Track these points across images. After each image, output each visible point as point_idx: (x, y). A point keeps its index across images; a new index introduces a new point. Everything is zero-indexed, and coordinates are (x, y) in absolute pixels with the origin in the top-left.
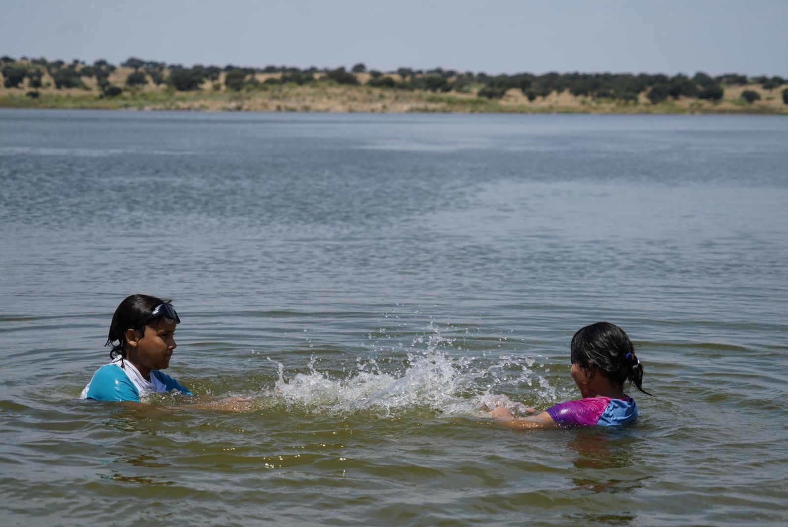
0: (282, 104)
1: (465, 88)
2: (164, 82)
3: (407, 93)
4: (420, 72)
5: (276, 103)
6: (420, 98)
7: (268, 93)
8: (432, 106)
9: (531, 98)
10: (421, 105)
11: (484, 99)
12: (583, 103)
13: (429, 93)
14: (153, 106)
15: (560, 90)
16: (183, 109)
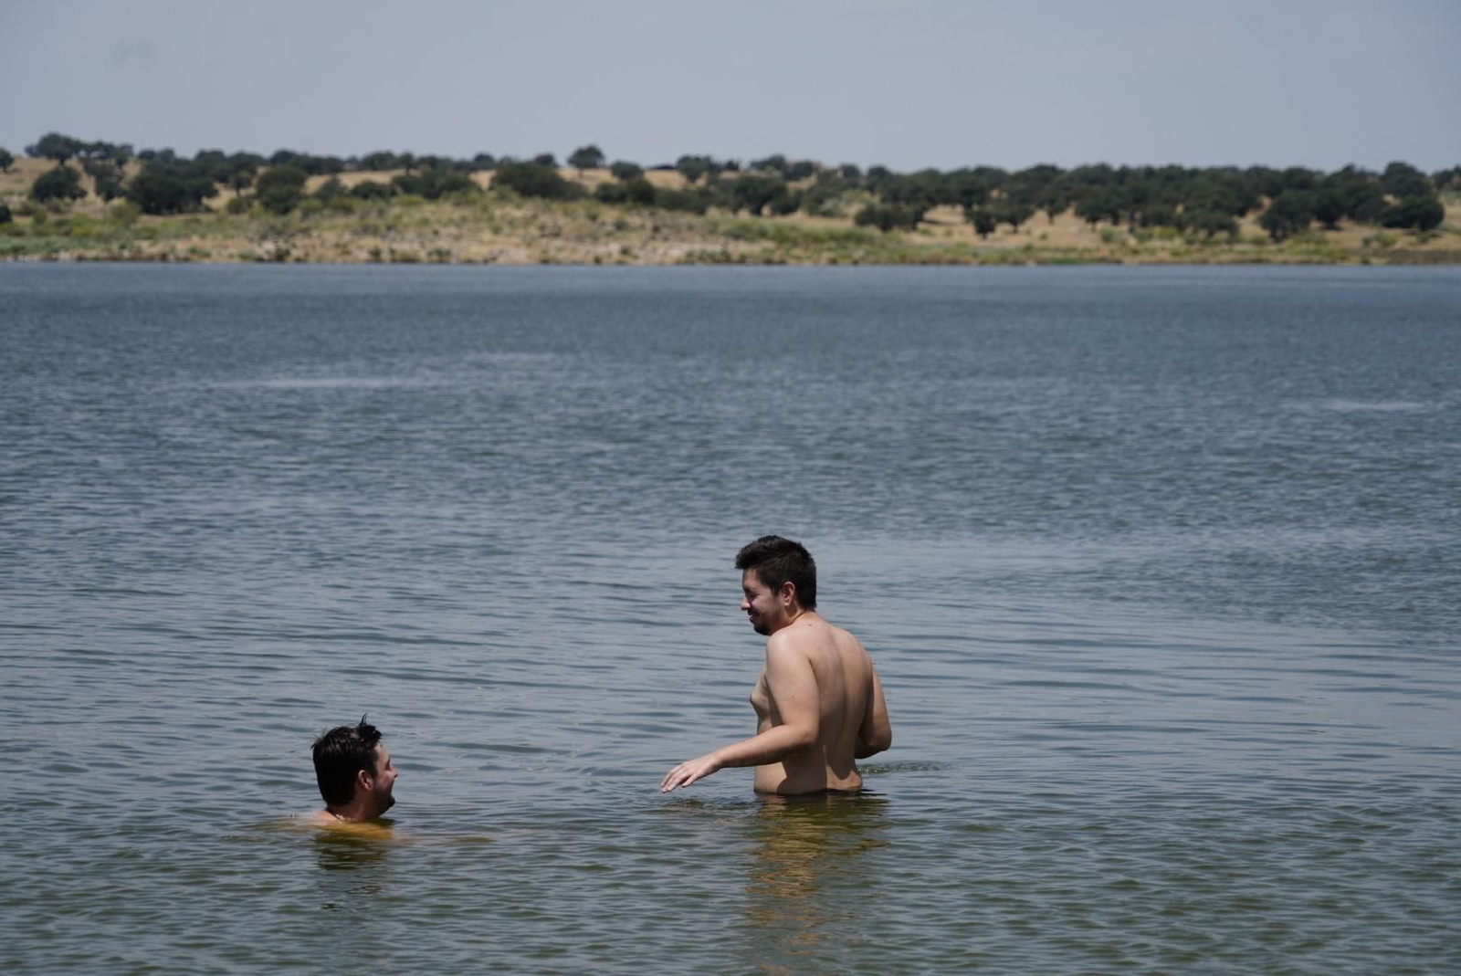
0: (383, 246)
1: (828, 205)
2: (122, 194)
3: (688, 218)
4: (732, 166)
5: (370, 242)
6: (713, 230)
7: (353, 220)
8: (741, 248)
9: (984, 228)
10: (715, 247)
11: (873, 231)
12: (1107, 238)
13: (744, 216)
14: (80, 251)
15: (1055, 210)
16: (151, 259)
